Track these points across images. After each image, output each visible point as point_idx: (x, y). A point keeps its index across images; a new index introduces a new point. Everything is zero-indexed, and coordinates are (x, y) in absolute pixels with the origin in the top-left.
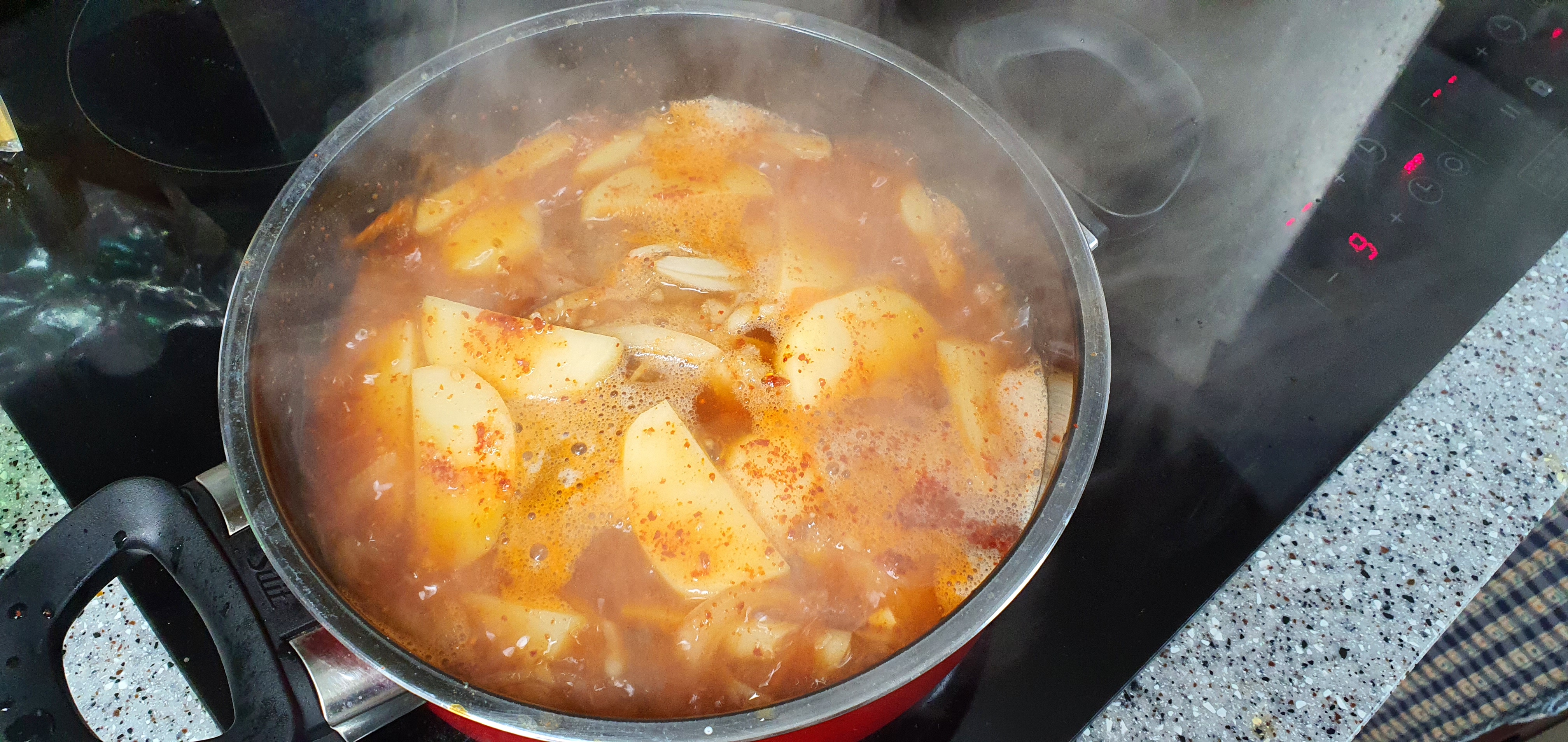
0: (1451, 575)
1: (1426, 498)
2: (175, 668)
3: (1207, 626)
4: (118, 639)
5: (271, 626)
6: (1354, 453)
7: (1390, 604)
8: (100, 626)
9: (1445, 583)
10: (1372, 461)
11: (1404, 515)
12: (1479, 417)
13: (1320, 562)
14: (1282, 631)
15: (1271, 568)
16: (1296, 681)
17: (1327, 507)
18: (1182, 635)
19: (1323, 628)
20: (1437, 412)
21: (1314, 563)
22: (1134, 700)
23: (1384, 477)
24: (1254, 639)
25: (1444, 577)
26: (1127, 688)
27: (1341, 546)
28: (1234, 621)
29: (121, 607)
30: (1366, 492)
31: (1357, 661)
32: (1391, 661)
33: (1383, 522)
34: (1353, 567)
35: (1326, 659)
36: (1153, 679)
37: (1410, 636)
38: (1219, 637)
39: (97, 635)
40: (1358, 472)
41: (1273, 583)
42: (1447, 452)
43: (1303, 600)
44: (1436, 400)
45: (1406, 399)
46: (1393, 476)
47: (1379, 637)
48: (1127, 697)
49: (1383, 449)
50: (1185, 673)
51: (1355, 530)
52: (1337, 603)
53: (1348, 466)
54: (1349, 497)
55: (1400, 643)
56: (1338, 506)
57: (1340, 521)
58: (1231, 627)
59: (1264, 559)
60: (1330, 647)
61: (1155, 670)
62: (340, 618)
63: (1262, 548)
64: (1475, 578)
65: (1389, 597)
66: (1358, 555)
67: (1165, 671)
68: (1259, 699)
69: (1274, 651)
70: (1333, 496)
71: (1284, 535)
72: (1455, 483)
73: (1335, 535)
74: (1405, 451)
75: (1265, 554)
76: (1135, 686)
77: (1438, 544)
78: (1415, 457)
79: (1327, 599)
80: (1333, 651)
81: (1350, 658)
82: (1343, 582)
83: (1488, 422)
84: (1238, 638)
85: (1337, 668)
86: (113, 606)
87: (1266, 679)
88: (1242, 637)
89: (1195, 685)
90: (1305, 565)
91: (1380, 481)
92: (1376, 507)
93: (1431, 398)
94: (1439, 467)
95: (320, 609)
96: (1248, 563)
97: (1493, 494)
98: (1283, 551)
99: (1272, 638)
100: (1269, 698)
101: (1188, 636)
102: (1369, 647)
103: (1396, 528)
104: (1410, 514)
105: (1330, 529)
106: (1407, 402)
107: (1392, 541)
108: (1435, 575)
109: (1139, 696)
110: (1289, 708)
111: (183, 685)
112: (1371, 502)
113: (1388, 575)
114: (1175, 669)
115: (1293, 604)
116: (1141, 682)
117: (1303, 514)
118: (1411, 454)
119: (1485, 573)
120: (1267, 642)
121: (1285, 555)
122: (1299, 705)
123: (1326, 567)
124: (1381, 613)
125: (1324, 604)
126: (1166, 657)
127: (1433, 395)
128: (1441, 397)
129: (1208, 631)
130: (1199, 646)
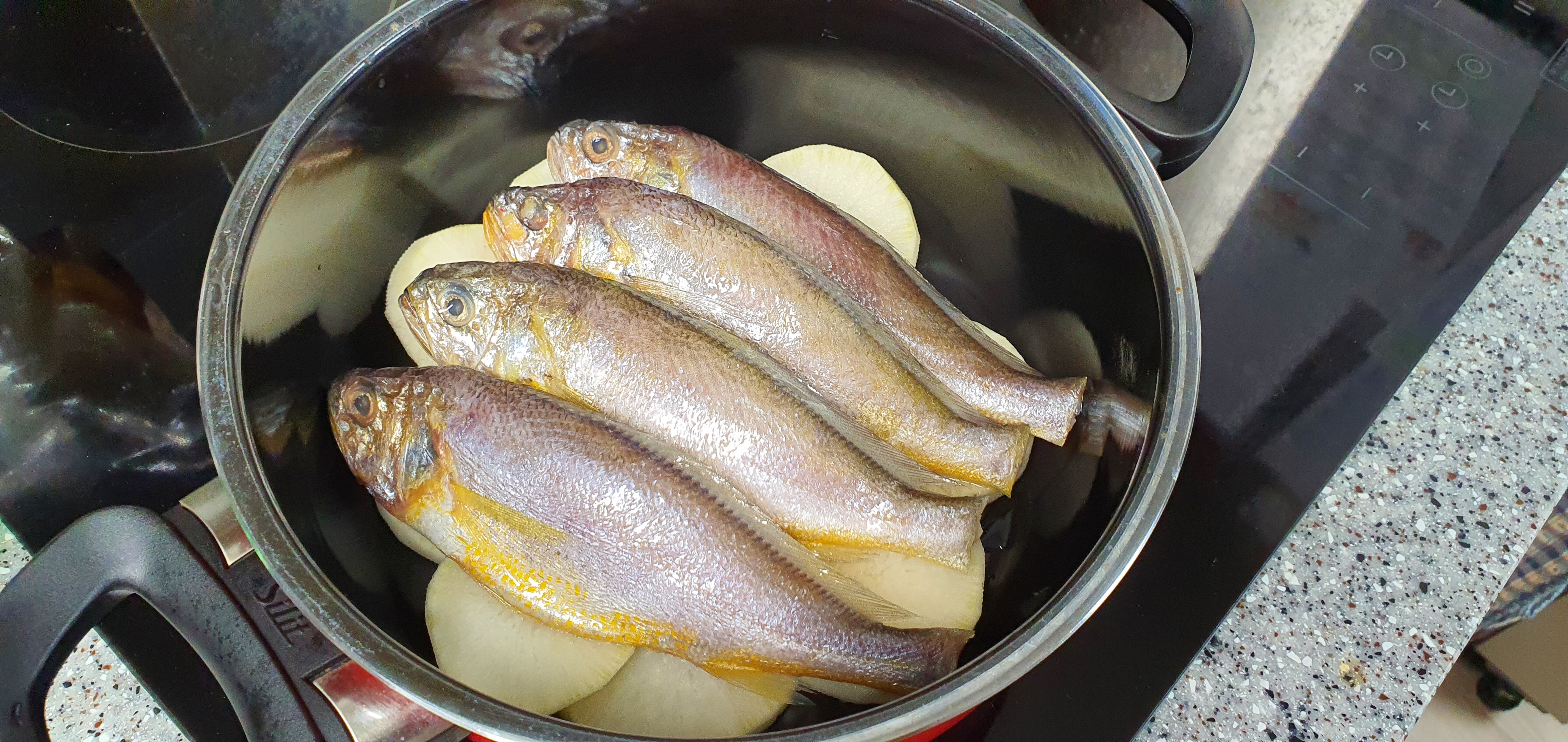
0: (1523, 497)
1: (1487, 417)
2: (162, 714)
3: (1282, 571)
5: (290, 667)
6: (1409, 376)
7: (1465, 532)
9: (1518, 505)
10: (1428, 383)
11: (1467, 437)
12: (1530, 329)
13: (1388, 494)
14: (1359, 570)
15: (1338, 504)
16: (1379, 622)
17: (1388, 434)
18: (1256, 583)
19: (1400, 563)
20: (1487, 327)
21: (1382, 495)
22: (1215, 656)
23: (1441, 398)
24: (1331, 582)
25: (1516, 500)
26: (1207, 645)
27: (1407, 475)
28: (1308, 563)
29: (92, 650)
30: (1426, 416)
31: (1438, 595)
32: (1473, 592)
33: (1447, 446)
34: (1422, 496)
35: (1407, 595)
36: (1232, 631)
37: (1489, 564)
38: (1294, 581)
39: (68, 684)
40: (1415, 395)
41: (1342, 519)
42: (1502, 368)
43: (1376, 535)
44: (1485, 314)
45: (1454, 316)
46: (1451, 397)
47: (1458, 568)
48: (1209, 654)
49: (1437, 370)
50: (1265, 623)
51: (1419, 457)
52: (1410, 536)
53: (1404, 391)
54: (1408, 422)
55: (1480, 572)
56: (1399, 433)
57: (1402, 448)
58: (1305, 569)
59: (1330, 495)
60: (1410, 583)
61: (1233, 622)
62: (377, 652)
63: (1328, 484)
64: (1547, 498)
65: (1462, 524)
66: (1426, 483)
67: (1243, 621)
68: (1344, 643)
69: (1353, 591)
70: (1393, 423)
71: (1349, 468)
72: (1514, 399)
73: (1400, 463)
74: (1460, 370)
75: (1330, 489)
76: (1214, 642)
77: (1506, 465)
78: (1470, 375)
79: (1400, 532)
80: (1413, 587)
81: (1431, 593)
82: (1414, 513)
83: (1540, 334)
84: (1314, 580)
85: (1419, 604)
86: (83, 651)
87: (1348, 622)
88: (1318, 579)
89: (1276, 635)
90: (1373, 498)
91: (1439, 403)
92: (1437, 432)
93: (1479, 313)
94: (1496, 385)
95: (353, 644)
96: (1316, 501)
97: (1554, 408)
98: (1349, 485)
99: (1347, 578)
100: (1354, 642)
101: (1263, 583)
102: (1450, 579)
103: (1460, 452)
104: (1473, 436)
105: (1394, 458)
106: (1456, 318)
107: (1459, 465)
108: (1507, 498)
109: (1220, 651)
110: (1376, 651)
111: (174, 732)
112: (1431, 426)
113: (1460, 501)
114: (1253, 619)
115: (1366, 540)
116: (1220, 636)
117: (1364, 444)
118: (1466, 373)
119: (1556, 492)
120: (1344, 583)
121: (1351, 488)
122: (1386, 646)
123: (1394, 498)
124: (1457, 542)
125: (1398, 538)
126: (1242, 607)
127: (1481, 309)
128: (1488, 310)
129: (1282, 576)
130: (1275, 592)
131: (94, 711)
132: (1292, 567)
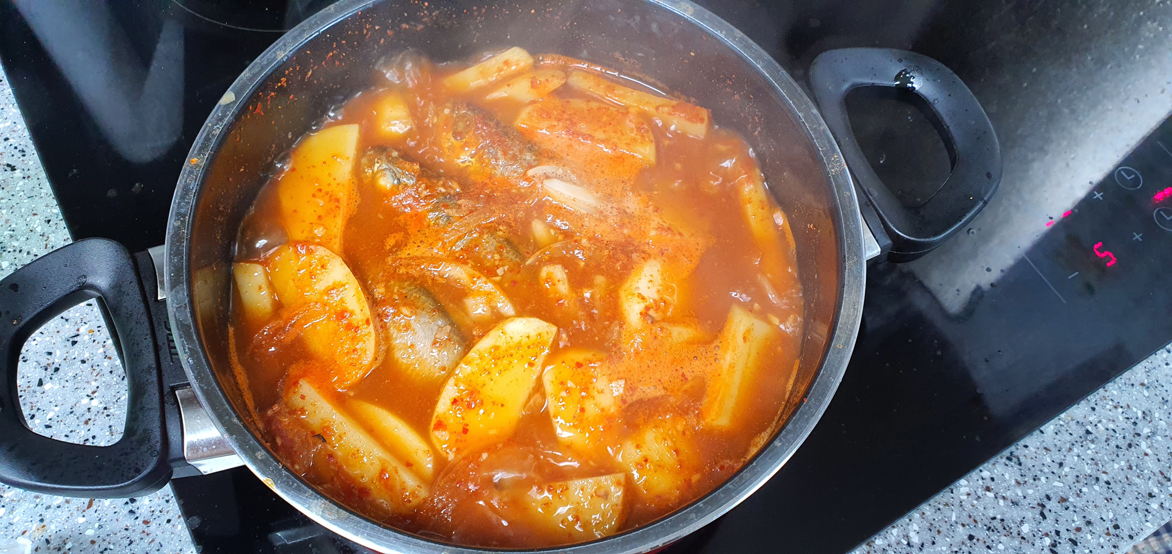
0: (1112, 531)
1: (1107, 465)
3: (909, 529)
4: (97, 368)
6: (1057, 418)
7: (1057, 543)
8: (87, 355)
9: (1106, 536)
10: (1070, 427)
11: (1086, 475)
12: (1166, 410)
13: (1009, 498)
14: (966, 546)
15: (969, 494)
17: (1025, 456)
18: (887, 532)
20: (1133, 400)
21: (1004, 498)
23: (1076, 442)
24: (943, 547)
25: (1106, 531)
27: (1028, 489)
28: (930, 530)
29: (104, 344)
30: (1059, 451)
33: (1067, 478)
34: (1034, 508)
38: (915, 540)
39: (83, 362)
40: (1056, 433)
41: (968, 506)
42: (1133, 432)
43: (989, 525)
44: (1134, 389)
45: (1109, 384)
46: (1084, 443)
49: (1081, 420)
51: (1043, 479)
52: (1015, 533)
53: (1049, 428)
54: (1044, 452)
56: (1034, 458)
57: (1033, 469)
58: (926, 533)
59: (965, 486)
63: (966, 477)
64: (1131, 537)
65: (1058, 537)
66: (1041, 499)
70: (1032, 449)
71: (986, 471)
72: (1133, 458)
73: (1026, 479)
74: (1099, 425)
75: (966, 483)
77: (1108, 504)
78: (1106, 431)
79: (1007, 529)
82: (1024, 518)
84: (930, 543)
86: (98, 343)
88: (933, 543)
90: (996, 498)
91: (1073, 445)
92: (1064, 465)
93: (1130, 387)
94: (1124, 444)
96: (952, 487)
97: (1162, 474)
98: (981, 483)
99: (956, 549)
101: (892, 534)
103: (1076, 484)
104: (1091, 476)
105: (1023, 474)
106: (1110, 386)
107: (1071, 494)
108: (1099, 528)
112: (1061, 460)
113: (1062, 520)
115: (980, 526)
117: (1005, 458)
118: (1103, 429)
119: (1140, 535)
121: (982, 486)
123: (1013, 503)
124: (1048, 548)
125: (1005, 532)
126: (870, 546)
127: (1133, 385)
128: (1139, 387)
129: (908, 533)
130: (899, 543)
131: (93, 383)
132: (917, 529)
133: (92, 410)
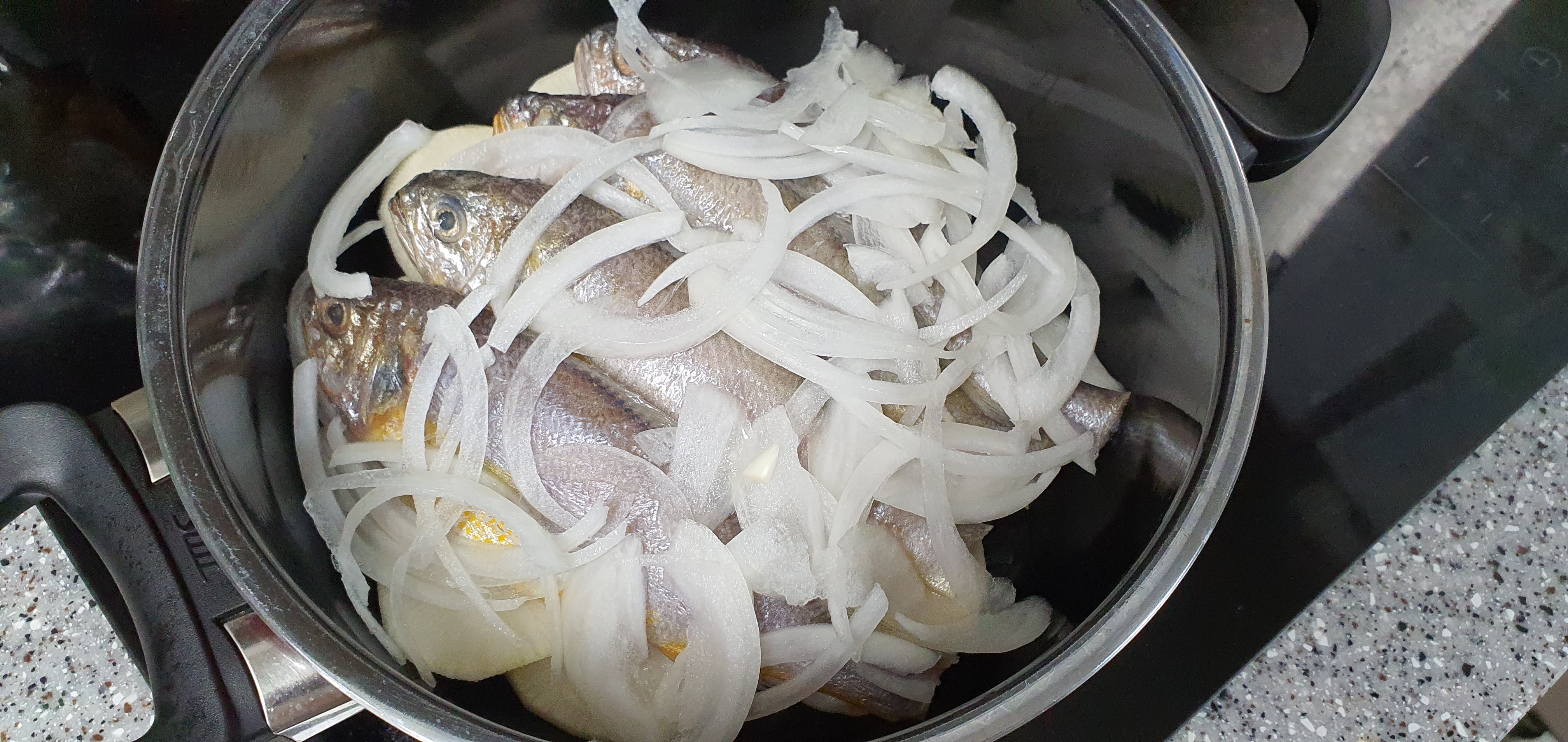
2: (97, 608)
3: (1312, 628)
4: (29, 569)
5: (200, 605)
7: (1525, 615)
8: (9, 551)
10: (1515, 443)
11: (1548, 509)
13: (1447, 560)
14: (1397, 639)
15: (1388, 563)
16: (1409, 700)
17: (1458, 494)
18: (1281, 637)
19: (1444, 638)
21: (1439, 561)
22: (1222, 710)
23: (1527, 462)
24: (1364, 647)
26: (1216, 699)
27: (1471, 542)
28: (1342, 624)
29: (35, 530)
30: (1505, 479)
31: (1482, 680)
32: (1521, 682)
33: (1524, 517)
34: (1484, 568)
35: (1447, 675)
36: (1245, 687)
37: (1545, 654)
38: (1323, 642)
40: (1497, 454)
41: (1390, 581)
43: (1424, 604)
46: (1539, 462)
47: (1510, 653)
48: (1214, 707)
49: (1528, 429)
50: (1282, 682)
51: (1490, 525)
52: (1463, 609)
53: (1487, 448)
54: (1484, 484)
55: (1534, 663)
56: (1472, 494)
57: (1472, 512)
58: (1337, 630)
59: (1381, 552)
60: (1452, 662)
61: (1248, 677)
65: (1524, 606)
66: (1491, 555)
67: (1258, 677)
68: (1366, 718)
69: (1386, 662)
70: (1466, 482)
71: (1408, 525)
73: (1466, 528)
74: (1555, 433)
75: (1382, 546)
76: (1224, 695)
79: (1451, 605)
80: (1456, 667)
81: (1474, 677)
82: (1472, 586)
84: (1345, 644)
85: (1459, 687)
86: (24, 529)
87: (1375, 695)
88: (1350, 643)
89: (1293, 697)
90: (1428, 562)
91: (1523, 467)
92: (1515, 499)
96: (1363, 556)
98: (1403, 544)
99: (1383, 647)
100: (1378, 718)
101: (1288, 638)
102: (1497, 665)
103: (1538, 525)
104: (1555, 509)
105: (1460, 521)
107: (1532, 539)
109: (1228, 706)
110: (1400, 731)
111: (107, 629)
112: (1509, 492)
113: (1526, 580)
115: (1412, 608)
116: (1231, 690)
117: (1430, 502)
118: (1561, 437)
120: (1378, 651)
121: (1405, 548)
122: (1413, 728)
123: (1452, 565)
124: (1514, 625)
125: (1449, 611)
126: (1261, 662)
129: (1311, 634)
130: (1300, 651)
131: (28, 594)
132: (1323, 625)
133: (34, 636)
